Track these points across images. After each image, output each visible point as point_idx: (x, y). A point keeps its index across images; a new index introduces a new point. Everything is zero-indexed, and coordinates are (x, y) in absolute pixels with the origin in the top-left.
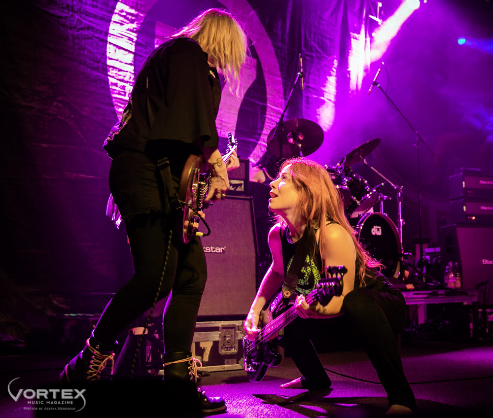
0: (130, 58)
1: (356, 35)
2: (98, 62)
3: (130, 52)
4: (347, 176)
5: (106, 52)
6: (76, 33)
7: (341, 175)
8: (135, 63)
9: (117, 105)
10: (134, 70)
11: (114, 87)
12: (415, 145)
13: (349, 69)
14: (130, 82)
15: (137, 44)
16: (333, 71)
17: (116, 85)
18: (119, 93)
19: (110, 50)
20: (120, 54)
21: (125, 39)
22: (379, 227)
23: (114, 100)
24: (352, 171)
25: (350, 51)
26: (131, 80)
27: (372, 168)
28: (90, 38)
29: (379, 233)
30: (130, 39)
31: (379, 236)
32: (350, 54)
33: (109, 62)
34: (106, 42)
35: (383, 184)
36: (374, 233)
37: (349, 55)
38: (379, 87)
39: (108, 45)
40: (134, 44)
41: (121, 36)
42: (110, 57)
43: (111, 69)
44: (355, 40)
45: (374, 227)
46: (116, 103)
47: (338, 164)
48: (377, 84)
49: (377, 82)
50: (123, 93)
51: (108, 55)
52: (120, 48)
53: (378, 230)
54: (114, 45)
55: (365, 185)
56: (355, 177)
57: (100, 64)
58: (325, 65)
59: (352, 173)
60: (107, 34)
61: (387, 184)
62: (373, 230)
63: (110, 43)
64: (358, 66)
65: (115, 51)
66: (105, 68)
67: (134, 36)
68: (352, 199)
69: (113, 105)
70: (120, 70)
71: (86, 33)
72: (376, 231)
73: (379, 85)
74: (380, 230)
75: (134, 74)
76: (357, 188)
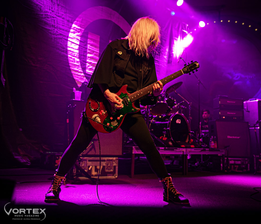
0: (77, 47)
1: (176, 38)
2: (64, 48)
3: (77, 44)
4: (167, 97)
5: (67, 44)
6: (55, 36)
7: (164, 97)
8: (79, 49)
9: (71, 66)
10: (79, 52)
11: (70, 59)
12: (197, 85)
13: (173, 53)
14: (77, 57)
15: (81, 41)
16: (166, 54)
17: (71, 58)
18: (72, 62)
19: (69, 44)
20: (73, 46)
21: (75, 39)
22: (180, 120)
23: (70, 64)
24: (169, 95)
25: (173, 45)
26: (77, 56)
27: (178, 94)
28: (61, 39)
29: (180, 122)
30: (77, 39)
31: (179, 124)
32: (173, 46)
33: (69, 49)
34: (68, 40)
35: (183, 101)
36: (177, 122)
37: (172, 47)
38: (183, 59)
39: (68, 42)
40: (79, 41)
41: (73, 38)
42: (69, 46)
43: (69, 51)
44: (176, 41)
45: (178, 120)
46: (71, 65)
47: (163, 92)
48: (181, 58)
49: (181, 57)
50: (74, 62)
51: (68, 45)
52: (73, 43)
53: (179, 121)
54: (71, 42)
55: (175, 101)
56: (170, 98)
57: (65, 49)
58: (162, 51)
59: (169, 96)
60: (68, 37)
61: (185, 102)
62: (177, 121)
63: (69, 41)
64: (176, 52)
65: (71, 44)
66: (67, 51)
67: (79, 38)
68: (168, 108)
69: (69, 66)
70: (73, 52)
71: (59, 36)
72: (178, 121)
73: (182, 59)
74: (180, 121)
75: (79, 54)
76: (171, 103)
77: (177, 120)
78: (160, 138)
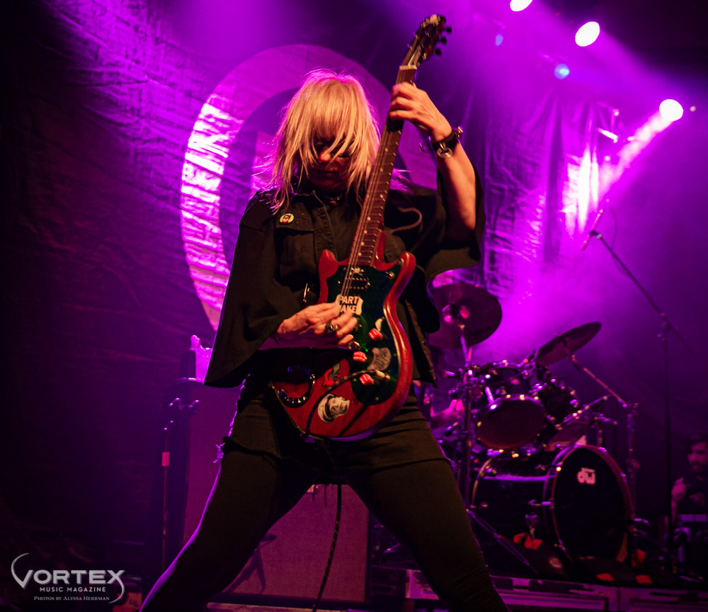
0: (215, 184)
1: (575, 158)
2: (168, 189)
3: (215, 175)
4: (541, 380)
5: (181, 174)
6: (141, 147)
7: (529, 378)
8: (220, 192)
9: (191, 253)
10: (220, 202)
11: (190, 226)
12: (659, 336)
13: (564, 211)
14: (213, 219)
15: (228, 164)
16: (538, 214)
17: (192, 222)
18: (196, 236)
19: (187, 171)
20: (201, 179)
21: (210, 157)
22: (591, 471)
23: (187, 245)
24: (548, 372)
25: (565, 183)
26: (214, 217)
27: (585, 369)
28: (160, 154)
29: (592, 481)
30: (218, 156)
31: (590, 485)
32: (565, 187)
33: (185, 190)
34: (182, 160)
35: (605, 398)
36: (581, 481)
37: (562, 189)
38: (601, 239)
39: (185, 165)
40: (223, 163)
41: (204, 151)
42: (187, 181)
43: (186, 198)
44: (575, 167)
45: (583, 469)
46: (189, 249)
47: (526, 361)
48: (597, 234)
49: (597, 230)
50: (201, 235)
51: (183, 178)
52: (202, 169)
53: (590, 475)
54: (194, 165)
55: (572, 397)
56: (553, 384)
57: (171, 192)
58: (523, 203)
59: (550, 377)
60: (185, 148)
61: (611, 398)
62: (580, 474)
63: (189, 162)
64: (577, 206)
65: (195, 173)
66: (178, 198)
67: (223, 152)
68: (547, 421)
69: (184, 253)
70: (199, 201)
71: (155, 146)
72: (586, 476)
73: (599, 236)
74: (593, 476)
75: (220, 208)
76: (556, 402)
77: (580, 470)
78: (516, 539)
